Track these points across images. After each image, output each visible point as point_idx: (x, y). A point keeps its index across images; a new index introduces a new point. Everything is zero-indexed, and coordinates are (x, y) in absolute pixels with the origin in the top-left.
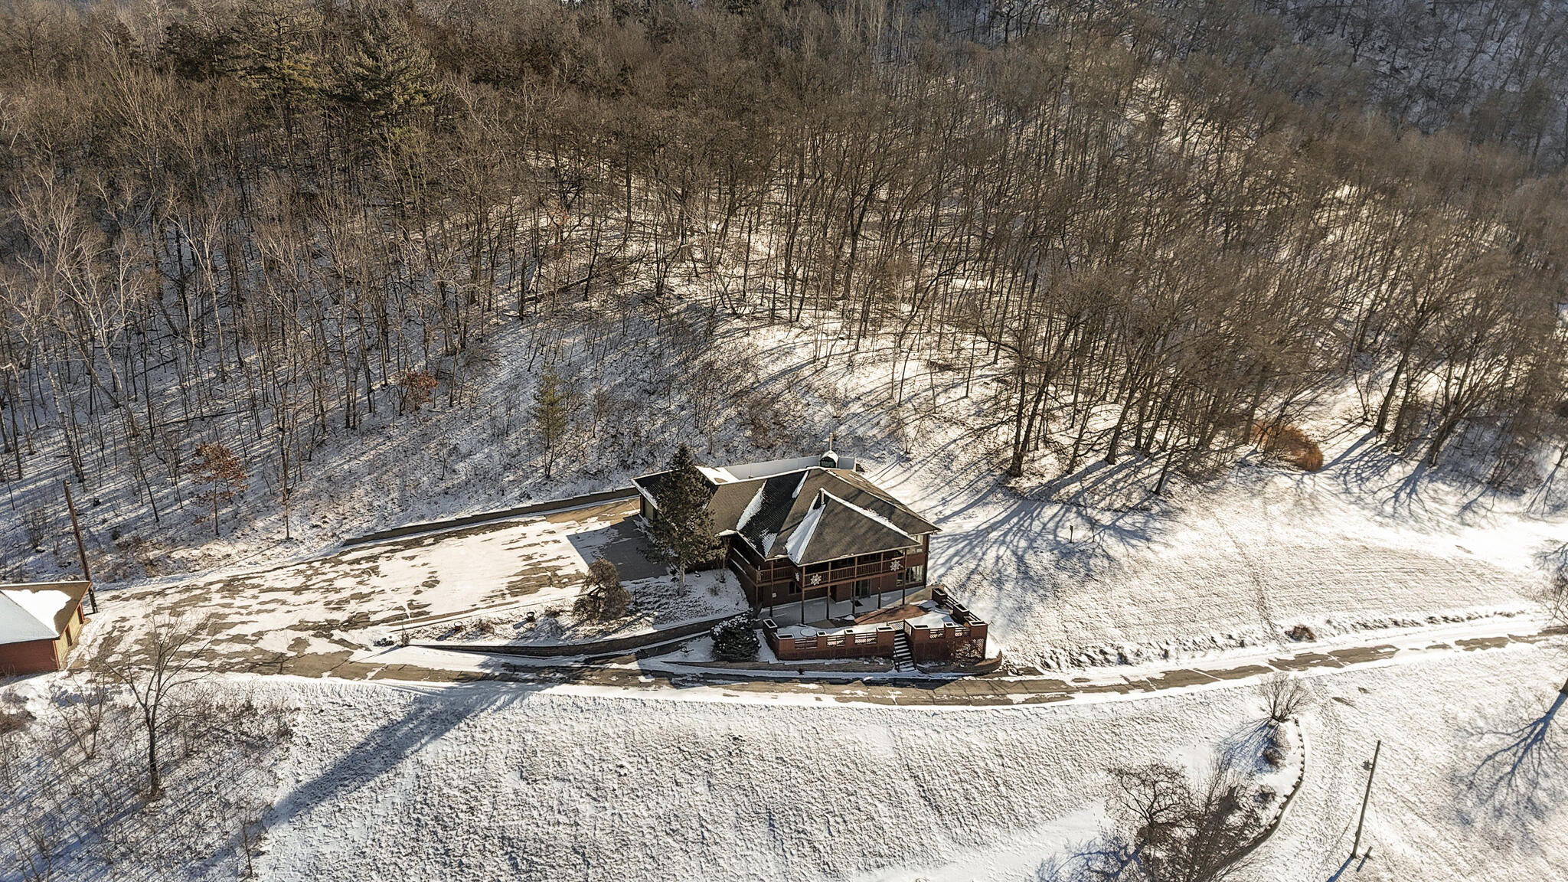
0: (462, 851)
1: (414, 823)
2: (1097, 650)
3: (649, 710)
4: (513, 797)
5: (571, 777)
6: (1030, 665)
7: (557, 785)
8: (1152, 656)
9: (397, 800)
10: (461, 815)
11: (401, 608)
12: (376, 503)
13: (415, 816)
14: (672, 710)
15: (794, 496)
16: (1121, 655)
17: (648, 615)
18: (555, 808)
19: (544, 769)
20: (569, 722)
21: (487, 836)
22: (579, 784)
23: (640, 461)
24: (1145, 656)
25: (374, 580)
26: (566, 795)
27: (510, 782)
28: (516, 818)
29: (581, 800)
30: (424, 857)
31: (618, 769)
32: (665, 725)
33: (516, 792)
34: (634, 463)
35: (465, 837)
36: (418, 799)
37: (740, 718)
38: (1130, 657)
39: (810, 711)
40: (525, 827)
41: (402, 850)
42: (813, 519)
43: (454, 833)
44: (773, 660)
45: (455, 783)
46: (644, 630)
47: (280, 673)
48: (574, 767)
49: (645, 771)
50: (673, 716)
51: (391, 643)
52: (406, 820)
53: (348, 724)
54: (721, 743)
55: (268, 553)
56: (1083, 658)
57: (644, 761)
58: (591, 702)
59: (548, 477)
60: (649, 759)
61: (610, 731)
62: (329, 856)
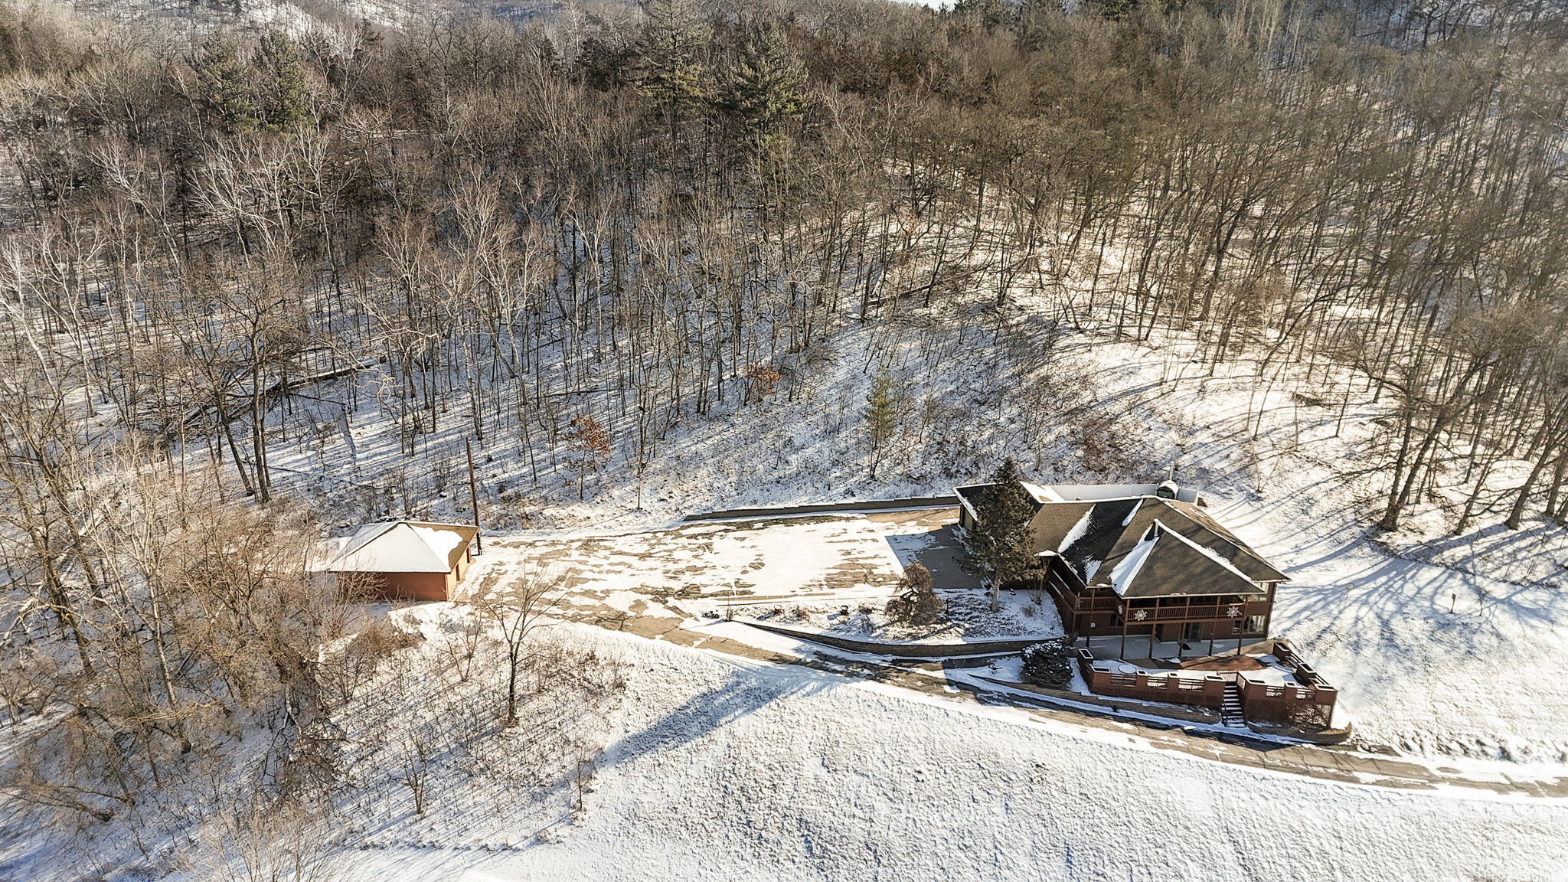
0: (762, 826)
1: (722, 789)
2: (1474, 740)
3: (952, 721)
4: (813, 782)
5: (870, 774)
6: (1386, 743)
7: (856, 778)
8: (1544, 757)
9: (709, 765)
10: (764, 790)
11: (728, 585)
12: (716, 485)
13: (724, 783)
14: (974, 725)
15: (1125, 523)
16: (1503, 750)
17: (959, 626)
18: (852, 801)
19: (845, 761)
20: (872, 719)
21: (786, 815)
22: (877, 782)
23: (963, 471)
24: (1535, 754)
25: (707, 556)
26: (863, 790)
27: (812, 767)
28: (814, 803)
29: (878, 798)
30: (728, 823)
31: (916, 774)
32: (966, 739)
33: (816, 778)
34: (957, 472)
35: (767, 812)
36: (728, 767)
37: (1045, 746)
38: (1515, 754)
39: (1121, 751)
40: (822, 814)
41: (709, 813)
42: (1143, 551)
43: (756, 806)
44: (1085, 692)
45: (761, 759)
46: (953, 639)
47: (620, 629)
48: (872, 765)
49: (943, 781)
50: (975, 732)
51: (717, 616)
52: (715, 785)
53: (673, 686)
54: (1023, 767)
55: (621, 519)
56: (1454, 746)
57: (942, 772)
58: (895, 703)
59: (873, 477)
60: (948, 770)
61: (911, 735)
62: (646, 805)
